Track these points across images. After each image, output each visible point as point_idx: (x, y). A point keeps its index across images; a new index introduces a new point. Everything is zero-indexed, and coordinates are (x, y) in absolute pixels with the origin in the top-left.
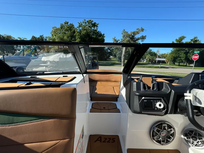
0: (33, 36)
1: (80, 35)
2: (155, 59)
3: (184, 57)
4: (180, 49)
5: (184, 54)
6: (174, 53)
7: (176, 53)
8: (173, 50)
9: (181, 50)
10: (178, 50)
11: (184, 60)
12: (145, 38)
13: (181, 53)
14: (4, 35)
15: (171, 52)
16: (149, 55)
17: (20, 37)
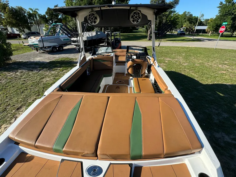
0: (49, 8)
1: (99, 2)
2: (194, 27)
3: (229, 25)
4: (227, 14)
5: (231, 20)
6: (219, 19)
7: (221, 19)
8: (219, 14)
9: (229, 15)
10: (224, 15)
11: (229, 28)
12: (178, 3)
13: (227, 19)
14: (16, 7)
15: (216, 17)
16: (187, 22)
17: (31, 8)
